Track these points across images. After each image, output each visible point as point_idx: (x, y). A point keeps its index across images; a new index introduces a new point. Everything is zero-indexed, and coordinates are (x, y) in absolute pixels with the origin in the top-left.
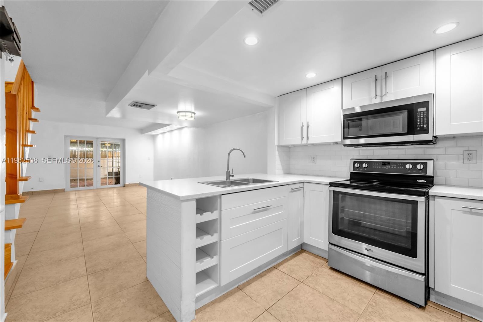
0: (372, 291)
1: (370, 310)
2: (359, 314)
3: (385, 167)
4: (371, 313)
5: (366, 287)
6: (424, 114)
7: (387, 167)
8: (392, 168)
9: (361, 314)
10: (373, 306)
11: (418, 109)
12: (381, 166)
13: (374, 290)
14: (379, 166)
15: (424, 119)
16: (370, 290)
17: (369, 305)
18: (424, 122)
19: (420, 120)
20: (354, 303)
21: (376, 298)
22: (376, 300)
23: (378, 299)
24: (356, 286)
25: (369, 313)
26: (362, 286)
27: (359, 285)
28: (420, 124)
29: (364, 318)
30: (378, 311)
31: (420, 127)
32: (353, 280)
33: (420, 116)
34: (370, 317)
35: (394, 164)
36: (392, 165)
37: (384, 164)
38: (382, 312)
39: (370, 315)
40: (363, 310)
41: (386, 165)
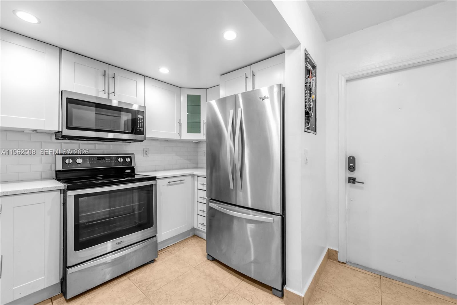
0: (126, 279)
1: (144, 288)
2: (145, 298)
3: (100, 162)
4: (147, 289)
5: (118, 281)
6: (141, 120)
7: (102, 161)
8: (107, 162)
9: (145, 296)
10: (142, 285)
11: (138, 116)
12: (96, 161)
13: (125, 278)
14: (94, 161)
15: (141, 124)
16: (124, 279)
17: (139, 287)
18: (141, 126)
19: (139, 124)
20: (132, 297)
21: (134, 279)
22: (137, 281)
23: (136, 279)
24: (113, 287)
25: (147, 291)
26: (115, 283)
27: (113, 284)
28: (139, 127)
29: (150, 296)
30: (147, 284)
31: (139, 129)
32: (104, 287)
33: (139, 121)
34: (151, 291)
35: (108, 159)
36: (107, 159)
37: (99, 159)
38: (149, 282)
39: (149, 291)
40: (142, 293)
41: (100, 159)
